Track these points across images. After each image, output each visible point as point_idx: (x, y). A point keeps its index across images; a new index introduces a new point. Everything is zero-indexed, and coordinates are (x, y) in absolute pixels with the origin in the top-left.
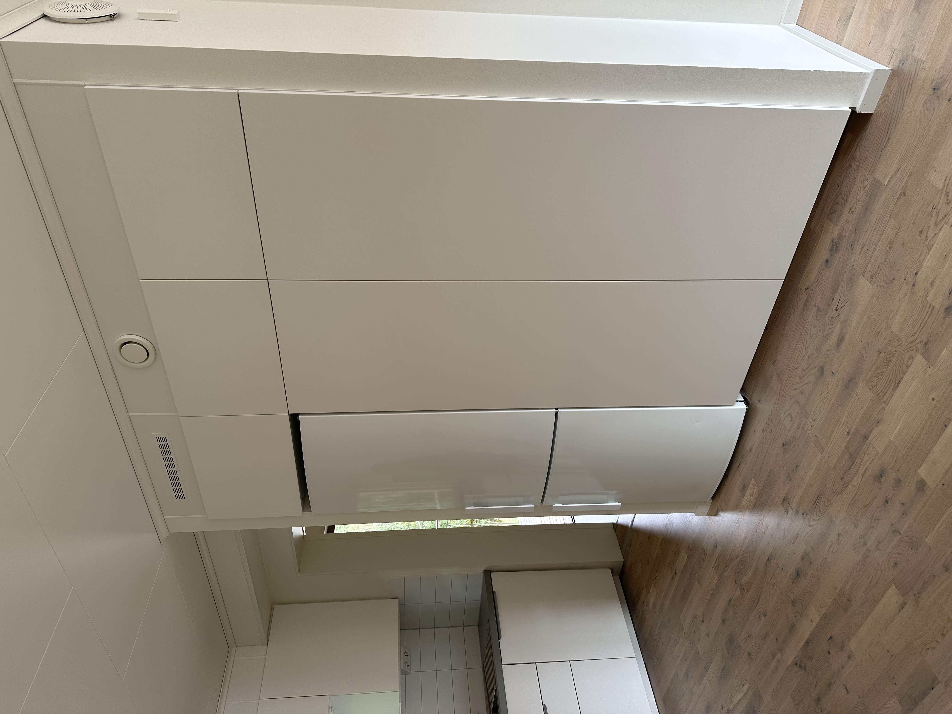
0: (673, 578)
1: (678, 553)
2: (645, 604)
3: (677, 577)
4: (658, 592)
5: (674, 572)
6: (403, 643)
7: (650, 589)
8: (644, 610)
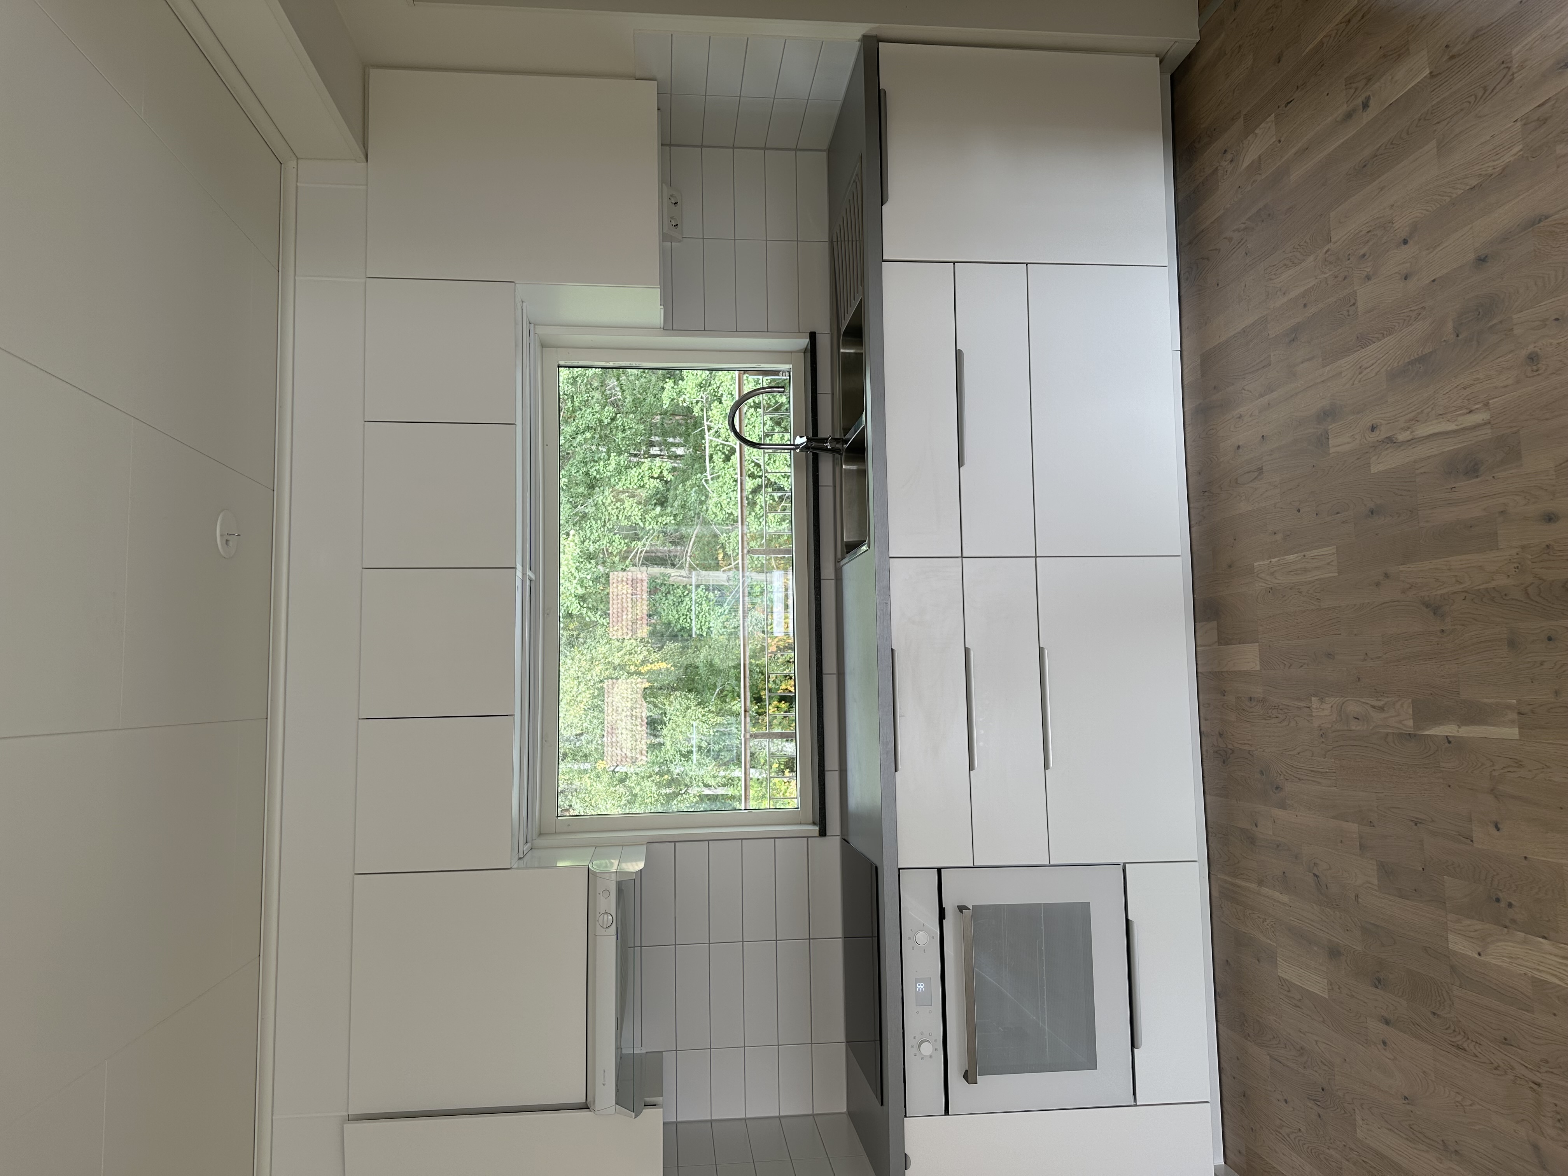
0: (1349, 116)
1: (1399, 56)
2: (1229, 156)
3: (1367, 117)
4: (1282, 139)
5: (1359, 101)
6: (667, 178)
7: (1257, 127)
8: (1219, 168)
